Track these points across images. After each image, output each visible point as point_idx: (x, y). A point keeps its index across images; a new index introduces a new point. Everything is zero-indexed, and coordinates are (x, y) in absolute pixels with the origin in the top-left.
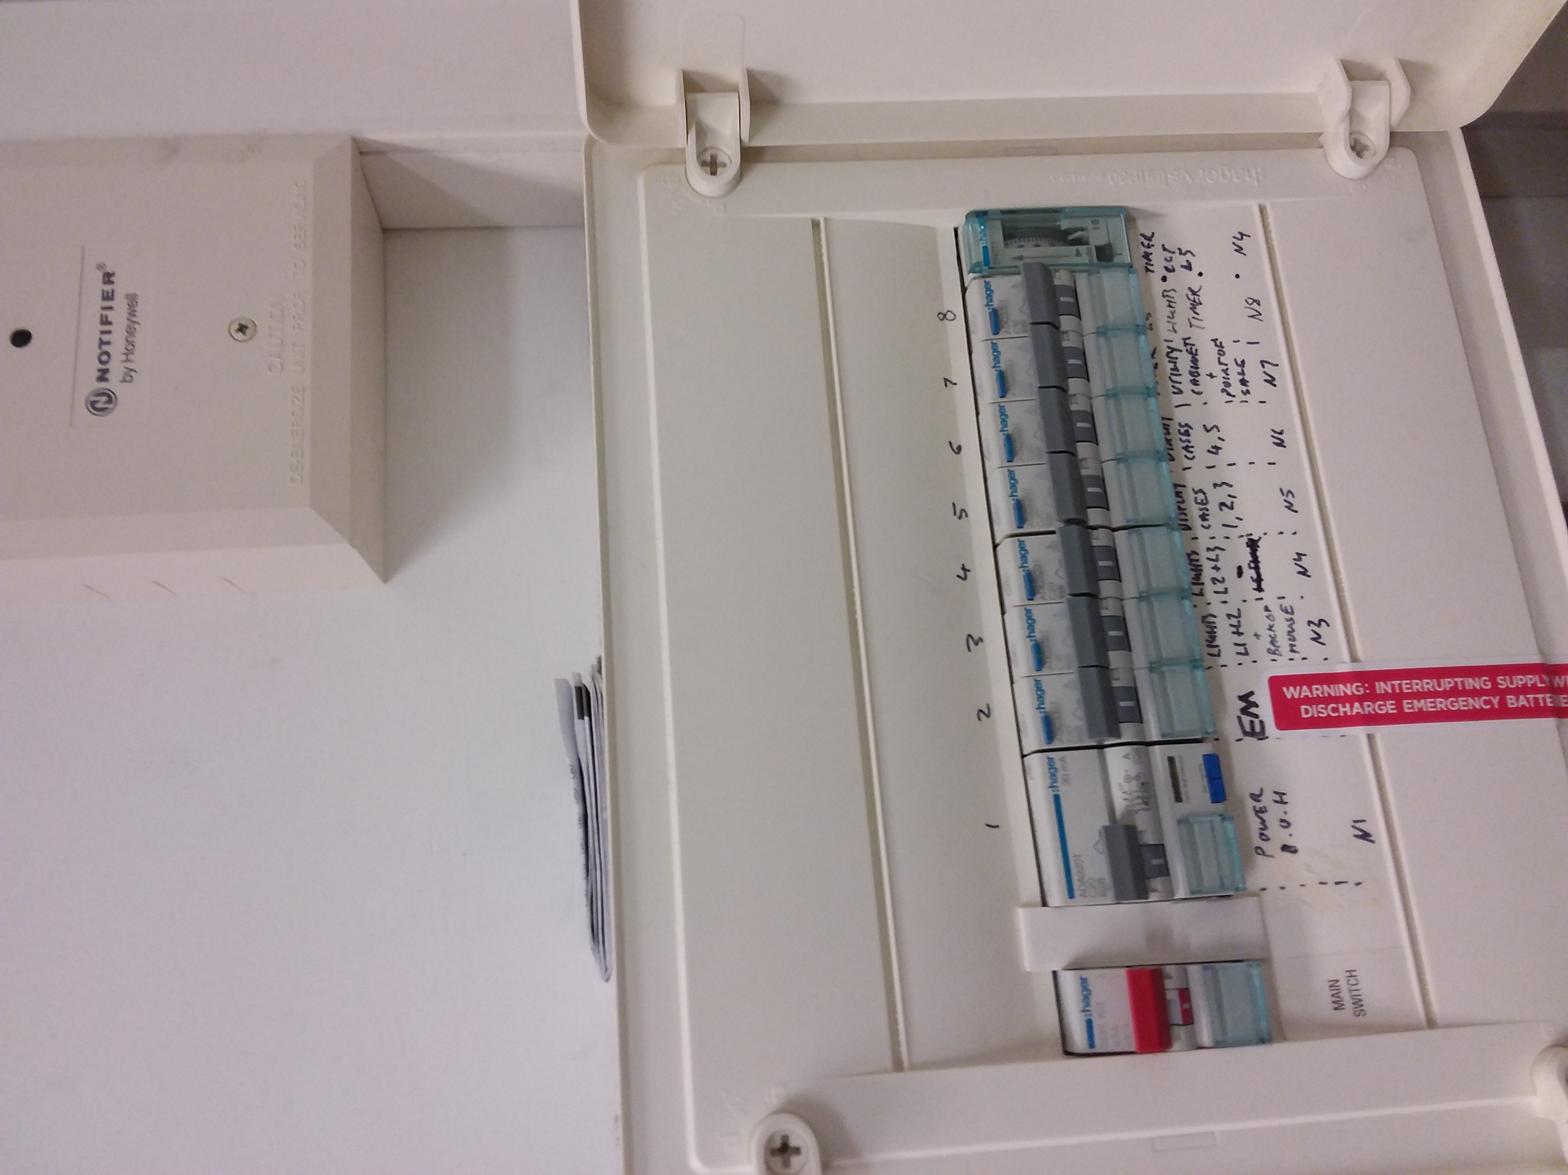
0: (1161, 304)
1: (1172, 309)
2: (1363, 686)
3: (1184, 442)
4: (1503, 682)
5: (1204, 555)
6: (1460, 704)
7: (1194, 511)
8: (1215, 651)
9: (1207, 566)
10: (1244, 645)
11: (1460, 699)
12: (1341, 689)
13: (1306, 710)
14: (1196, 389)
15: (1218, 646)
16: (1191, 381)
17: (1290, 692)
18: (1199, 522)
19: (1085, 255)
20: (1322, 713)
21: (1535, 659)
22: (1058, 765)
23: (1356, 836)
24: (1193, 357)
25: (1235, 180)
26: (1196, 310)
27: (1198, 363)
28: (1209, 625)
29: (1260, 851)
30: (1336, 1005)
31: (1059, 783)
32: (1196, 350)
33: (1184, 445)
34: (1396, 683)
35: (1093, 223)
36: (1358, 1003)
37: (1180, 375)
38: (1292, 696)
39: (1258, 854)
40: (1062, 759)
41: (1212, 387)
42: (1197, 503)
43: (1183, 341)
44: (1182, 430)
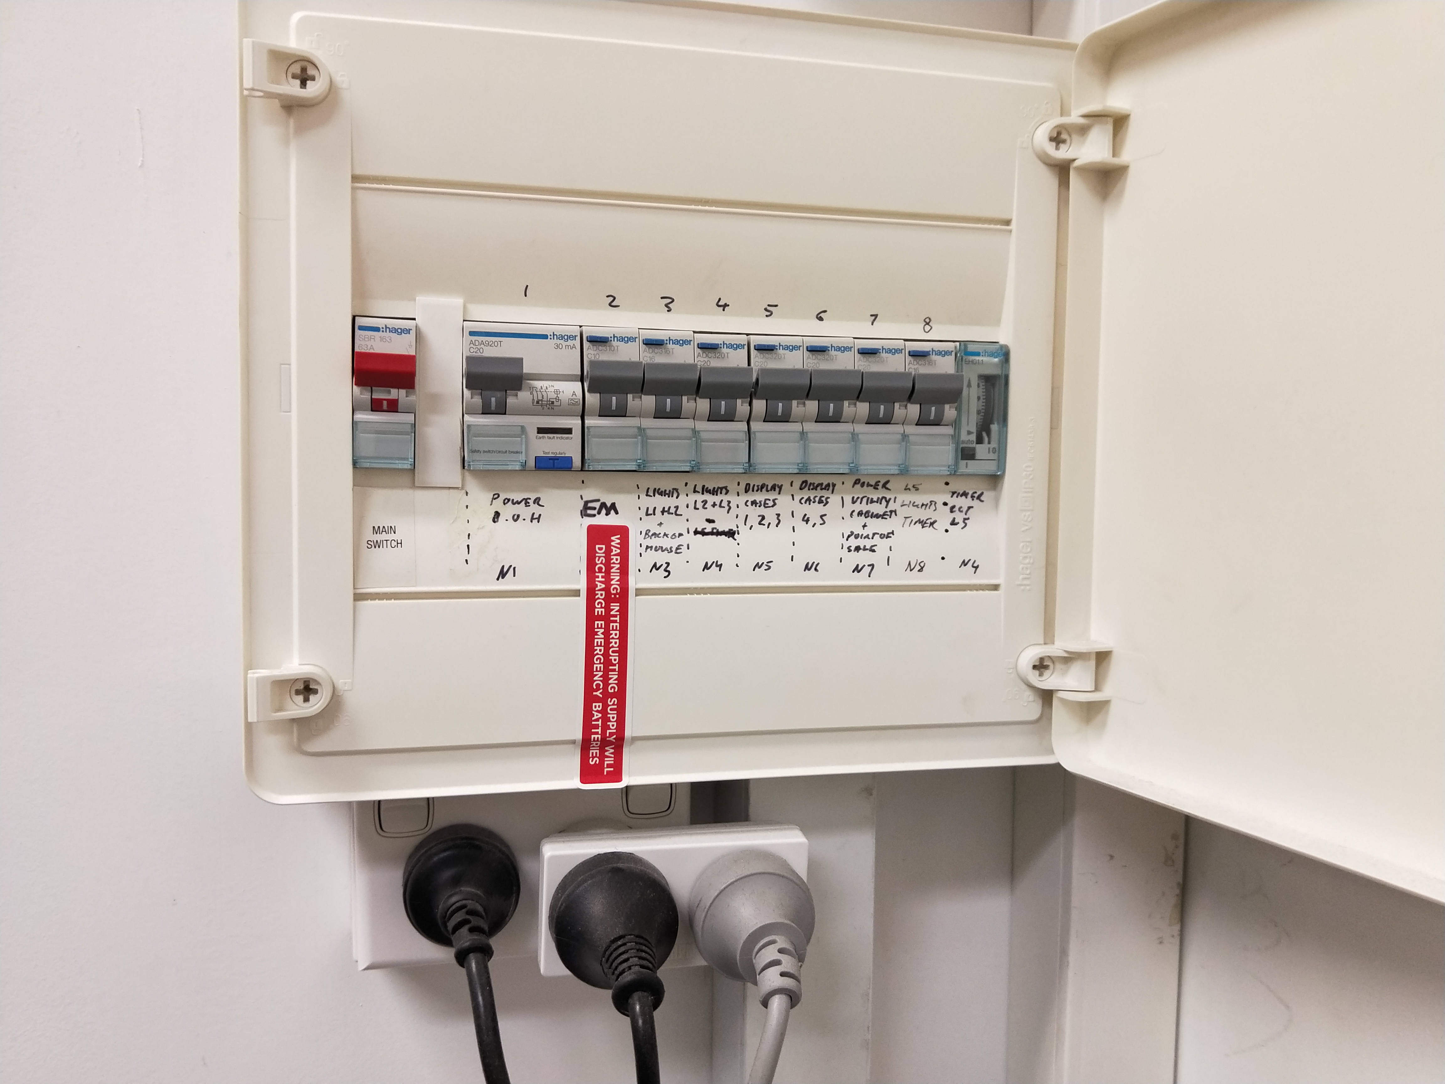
0: (926, 499)
1: (920, 506)
2: (617, 593)
3: (814, 498)
4: (612, 702)
5: (726, 498)
6: (598, 666)
7: (760, 497)
8: (651, 493)
9: (717, 499)
10: (654, 515)
11: (602, 666)
12: (615, 578)
13: (600, 549)
14: (855, 514)
15: (654, 496)
16: (862, 511)
17: (616, 540)
18: (751, 499)
19: (967, 437)
20: (598, 560)
21: (628, 733)
22: (570, 343)
23: (503, 567)
24: (881, 515)
25: (1021, 566)
26: (918, 523)
27: (875, 518)
28: (671, 493)
29: (496, 497)
30: (376, 528)
31: (556, 341)
32: (886, 519)
33: (812, 498)
34: (618, 619)
35: (994, 448)
36: (377, 544)
37: (867, 504)
38: (614, 541)
39: (494, 495)
40: (574, 347)
41: (856, 525)
42: (766, 500)
43: (894, 510)
44: (823, 499)
